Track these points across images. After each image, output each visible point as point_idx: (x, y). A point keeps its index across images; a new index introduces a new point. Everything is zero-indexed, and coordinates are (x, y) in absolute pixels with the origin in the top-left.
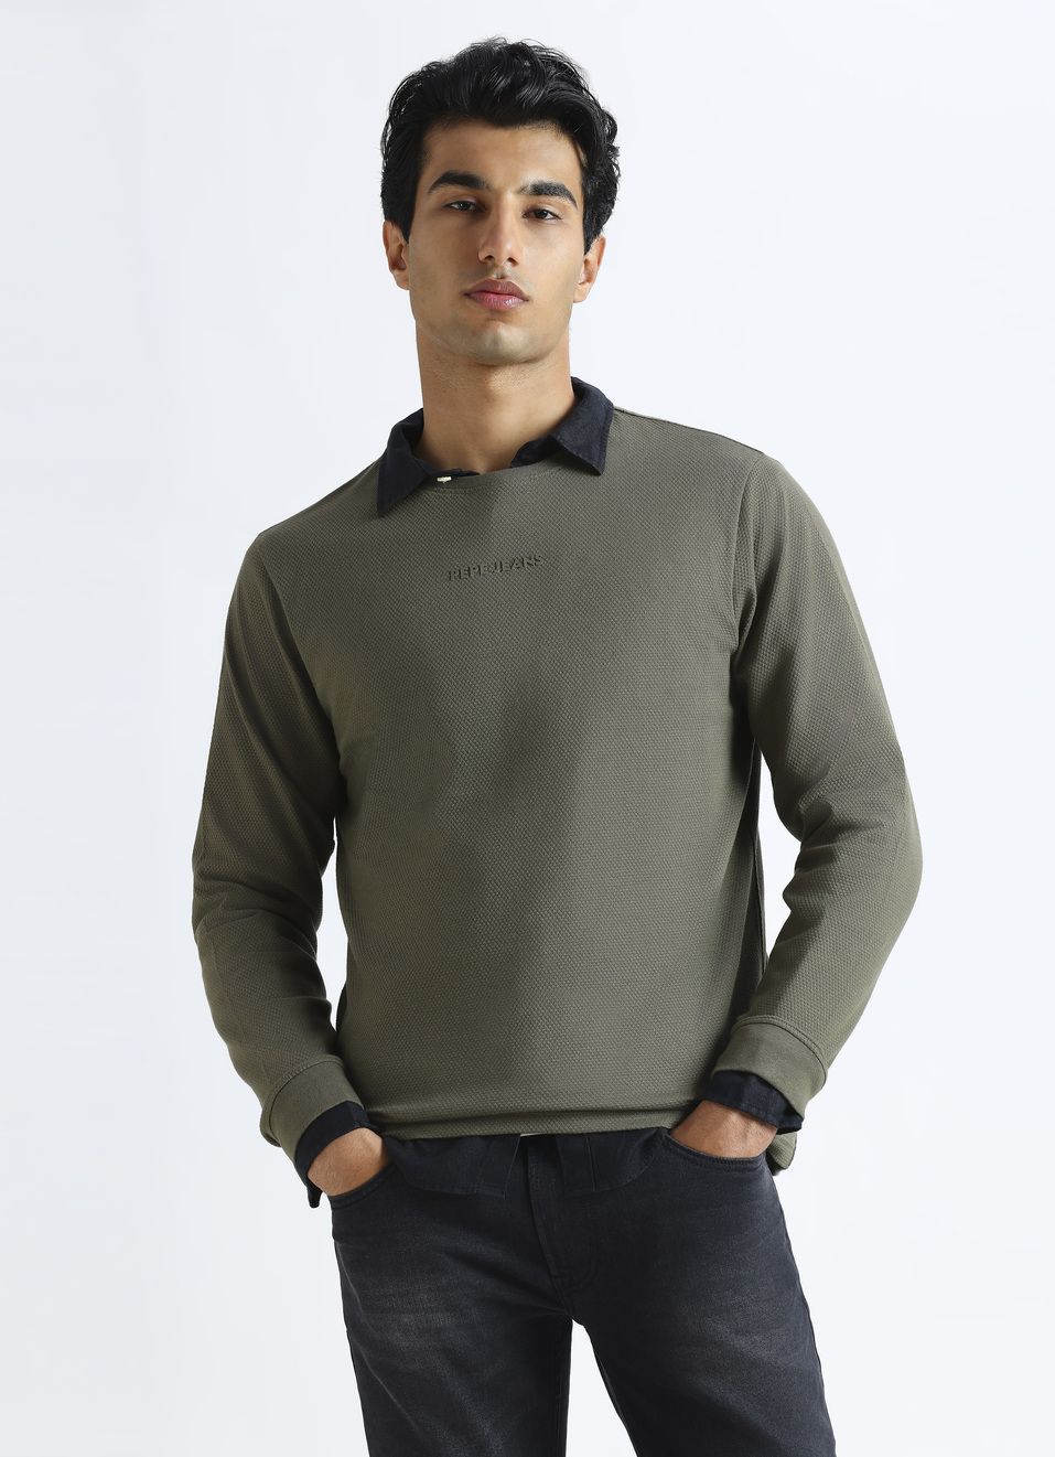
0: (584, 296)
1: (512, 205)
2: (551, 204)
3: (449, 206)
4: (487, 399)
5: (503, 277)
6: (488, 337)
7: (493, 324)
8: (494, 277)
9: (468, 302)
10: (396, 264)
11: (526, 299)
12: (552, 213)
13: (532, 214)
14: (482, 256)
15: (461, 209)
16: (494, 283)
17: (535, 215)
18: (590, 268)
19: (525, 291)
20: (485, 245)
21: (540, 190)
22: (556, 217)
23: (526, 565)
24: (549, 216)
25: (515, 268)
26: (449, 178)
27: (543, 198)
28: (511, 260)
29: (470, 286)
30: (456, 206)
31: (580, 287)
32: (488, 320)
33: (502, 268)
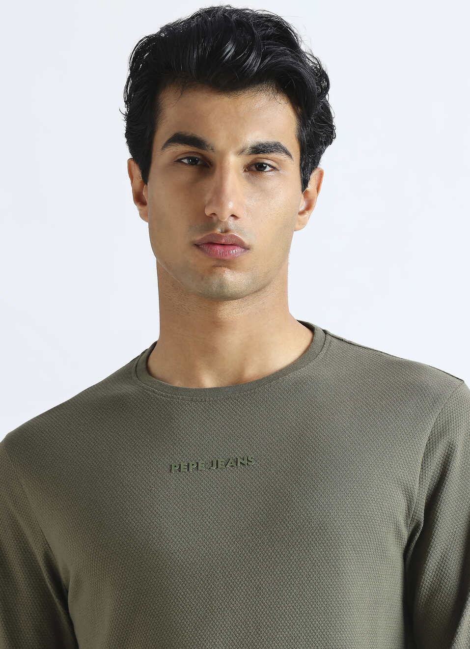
0: (303, 224)
1: (234, 163)
2: (269, 159)
3: (179, 161)
4: (216, 325)
5: (227, 231)
6: (215, 281)
7: (219, 270)
8: (218, 231)
9: (197, 252)
10: (139, 199)
11: (246, 248)
12: (270, 166)
13: (254, 168)
14: (208, 212)
15: (191, 164)
16: (219, 236)
17: (255, 168)
18: (310, 196)
19: (246, 241)
20: (210, 202)
21: (258, 149)
22: (274, 168)
23: (239, 464)
24: (268, 168)
25: (237, 221)
26: (178, 138)
27: (261, 155)
28: (233, 216)
29: (198, 238)
30: (185, 161)
31: (300, 217)
32: (215, 266)
33: (226, 223)
